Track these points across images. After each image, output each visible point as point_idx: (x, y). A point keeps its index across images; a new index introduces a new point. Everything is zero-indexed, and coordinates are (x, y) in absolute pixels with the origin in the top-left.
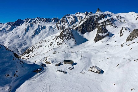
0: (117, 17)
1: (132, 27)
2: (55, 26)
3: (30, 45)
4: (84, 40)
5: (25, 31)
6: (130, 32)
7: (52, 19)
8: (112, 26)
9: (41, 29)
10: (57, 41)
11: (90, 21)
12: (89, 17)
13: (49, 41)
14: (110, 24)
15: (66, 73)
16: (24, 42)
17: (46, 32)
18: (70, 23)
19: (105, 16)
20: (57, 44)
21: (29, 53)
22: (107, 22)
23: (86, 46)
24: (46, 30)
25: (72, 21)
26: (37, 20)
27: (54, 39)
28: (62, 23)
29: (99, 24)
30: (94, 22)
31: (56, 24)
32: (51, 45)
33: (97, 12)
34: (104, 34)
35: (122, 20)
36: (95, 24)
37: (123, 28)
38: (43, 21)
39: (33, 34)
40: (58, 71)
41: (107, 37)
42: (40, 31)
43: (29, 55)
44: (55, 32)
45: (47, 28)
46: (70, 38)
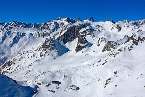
0: (96, 26)
1: (107, 37)
2: (36, 33)
3: (9, 55)
4: (66, 50)
5: (2, 39)
6: (105, 42)
7: (32, 24)
8: (91, 35)
9: (20, 37)
10: (40, 52)
11: (71, 30)
12: (70, 27)
13: (31, 52)
14: (89, 34)
15: (54, 92)
16: (2, 52)
17: (25, 40)
18: (51, 30)
19: (84, 26)
20: (40, 55)
21: (10, 65)
22: (87, 32)
23: (68, 56)
24: (26, 37)
25: (53, 28)
26: (14, 24)
27: (36, 50)
28: (43, 30)
29: (80, 33)
30: (75, 32)
31: (37, 31)
32: (34, 56)
33: (78, 21)
34: (84, 45)
35: (100, 29)
36: (76, 34)
37: (100, 38)
38: (21, 27)
39: (12, 42)
40: (49, 91)
41: (87, 47)
42: (19, 38)
43: (10, 68)
44: (36, 40)
45: (27, 36)
46: (52, 49)
